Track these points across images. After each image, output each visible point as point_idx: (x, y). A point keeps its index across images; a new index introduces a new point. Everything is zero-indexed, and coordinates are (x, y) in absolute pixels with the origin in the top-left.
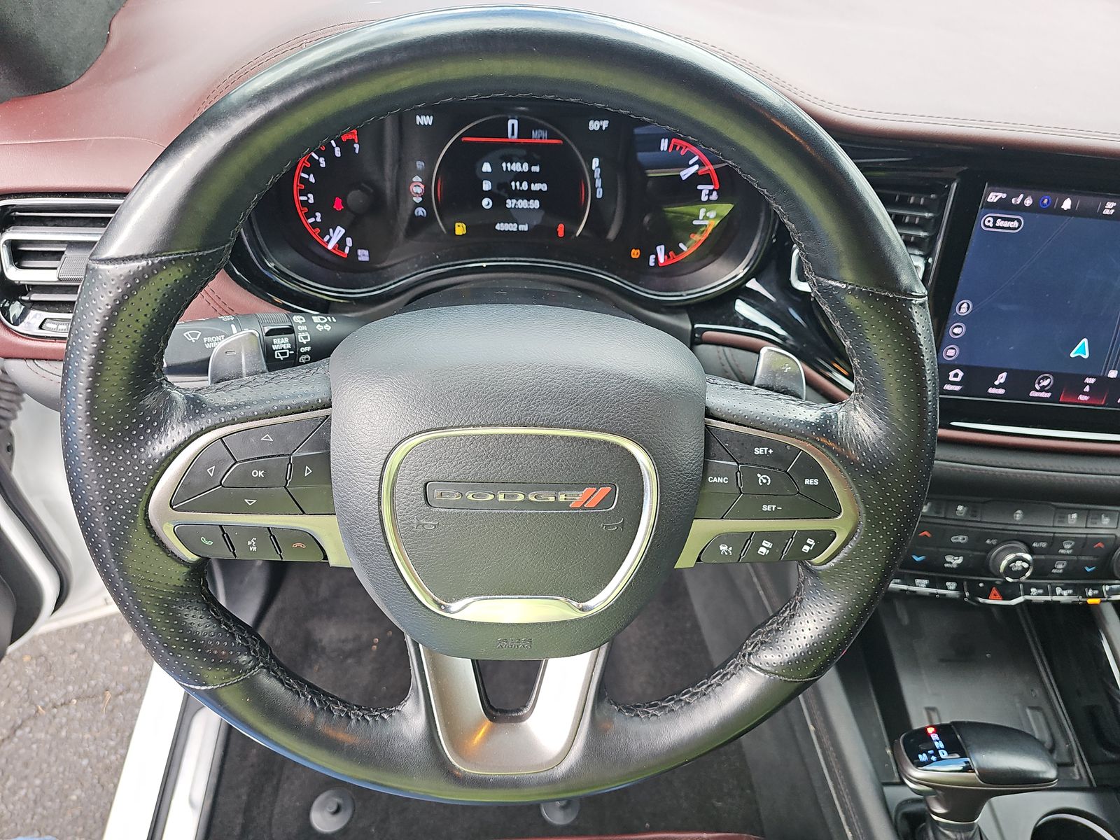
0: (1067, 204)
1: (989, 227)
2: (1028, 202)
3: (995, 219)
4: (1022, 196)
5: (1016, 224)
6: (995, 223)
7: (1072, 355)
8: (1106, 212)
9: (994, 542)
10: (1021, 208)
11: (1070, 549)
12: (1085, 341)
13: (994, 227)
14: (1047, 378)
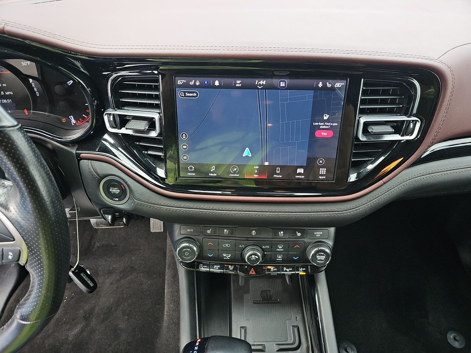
0: (217, 83)
1: (182, 96)
2: (198, 83)
3: (185, 93)
4: (193, 81)
5: (195, 94)
6: (185, 94)
7: (244, 155)
8: (238, 85)
9: (243, 246)
10: (195, 86)
11: (282, 249)
12: (247, 148)
13: (185, 96)
14: (235, 167)
